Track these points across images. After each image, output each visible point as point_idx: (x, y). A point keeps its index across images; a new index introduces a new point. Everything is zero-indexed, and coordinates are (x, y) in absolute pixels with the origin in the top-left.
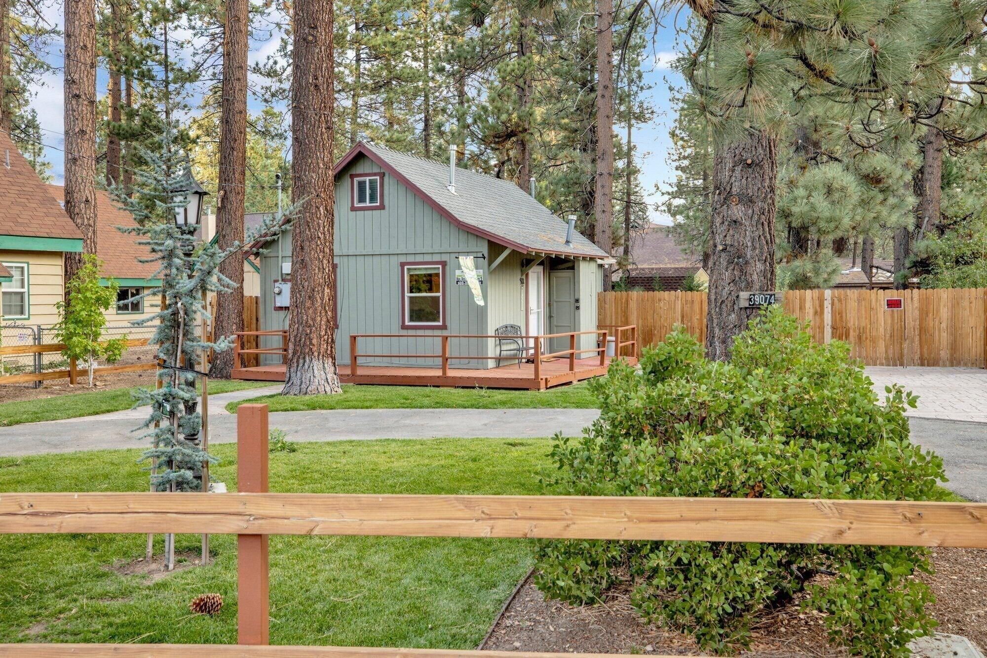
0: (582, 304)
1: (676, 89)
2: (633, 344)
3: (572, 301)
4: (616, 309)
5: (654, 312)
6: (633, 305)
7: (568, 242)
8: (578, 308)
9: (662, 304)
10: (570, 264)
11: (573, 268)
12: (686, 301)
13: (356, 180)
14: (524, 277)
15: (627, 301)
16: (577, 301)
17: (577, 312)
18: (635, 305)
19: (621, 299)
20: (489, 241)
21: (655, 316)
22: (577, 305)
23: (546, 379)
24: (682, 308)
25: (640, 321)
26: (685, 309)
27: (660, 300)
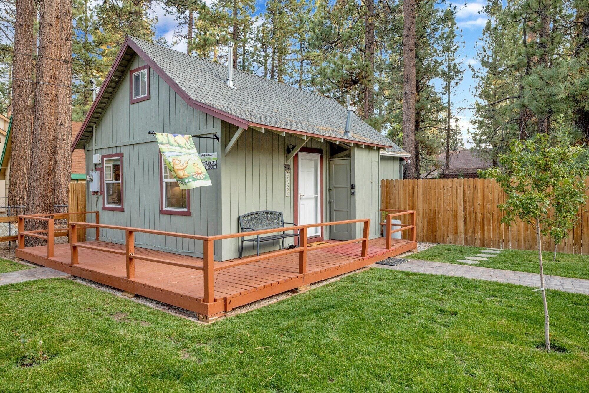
0: (357, 190)
1: (476, 70)
2: (412, 229)
3: (349, 186)
4: (404, 194)
5: (438, 198)
6: (419, 191)
7: (346, 132)
8: (353, 194)
9: (445, 191)
10: (345, 153)
11: (349, 156)
12: (469, 187)
13: (134, 75)
14: (291, 162)
15: (414, 187)
16: (353, 187)
17: (352, 197)
18: (421, 192)
19: (409, 185)
20: (223, 121)
21: (439, 201)
22: (352, 190)
23: (225, 299)
24: (465, 194)
25: (425, 205)
26: (468, 195)
27: (443, 187)
